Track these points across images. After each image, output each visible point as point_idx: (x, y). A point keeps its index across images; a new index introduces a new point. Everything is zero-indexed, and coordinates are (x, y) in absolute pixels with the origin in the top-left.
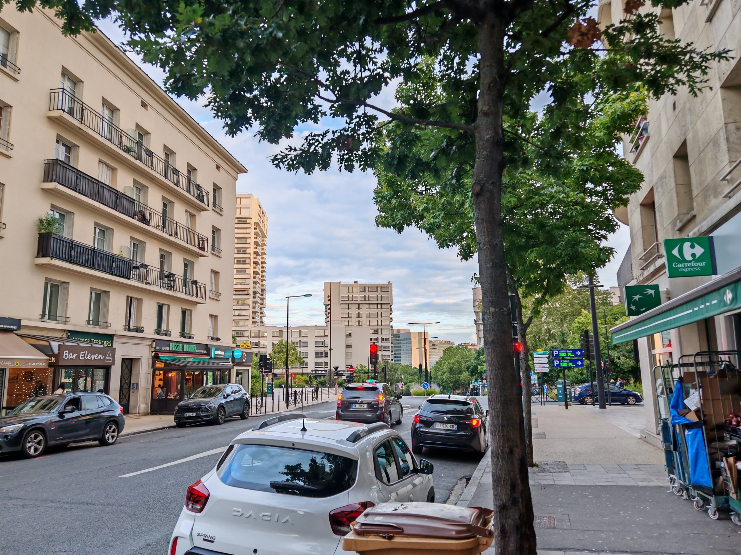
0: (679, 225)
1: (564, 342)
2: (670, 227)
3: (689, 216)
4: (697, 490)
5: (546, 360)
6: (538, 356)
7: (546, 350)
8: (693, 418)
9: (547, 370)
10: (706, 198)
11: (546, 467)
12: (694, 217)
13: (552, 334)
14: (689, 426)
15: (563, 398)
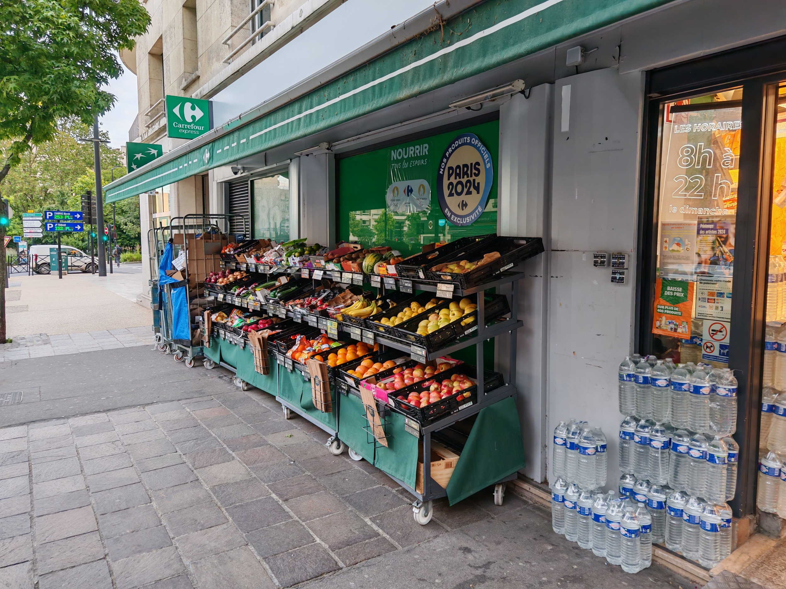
0: (184, 84)
1: (63, 203)
2: (176, 85)
3: (194, 76)
4: (178, 343)
5: (40, 224)
6: (28, 218)
7: (40, 212)
8: (178, 277)
9: (41, 236)
10: (209, 59)
11: (22, 342)
12: (198, 77)
13: (49, 193)
14: (173, 286)
15: (57, 267)
